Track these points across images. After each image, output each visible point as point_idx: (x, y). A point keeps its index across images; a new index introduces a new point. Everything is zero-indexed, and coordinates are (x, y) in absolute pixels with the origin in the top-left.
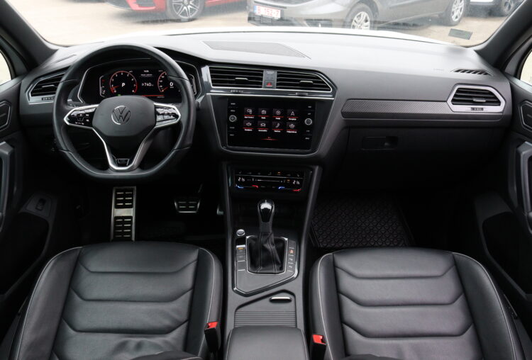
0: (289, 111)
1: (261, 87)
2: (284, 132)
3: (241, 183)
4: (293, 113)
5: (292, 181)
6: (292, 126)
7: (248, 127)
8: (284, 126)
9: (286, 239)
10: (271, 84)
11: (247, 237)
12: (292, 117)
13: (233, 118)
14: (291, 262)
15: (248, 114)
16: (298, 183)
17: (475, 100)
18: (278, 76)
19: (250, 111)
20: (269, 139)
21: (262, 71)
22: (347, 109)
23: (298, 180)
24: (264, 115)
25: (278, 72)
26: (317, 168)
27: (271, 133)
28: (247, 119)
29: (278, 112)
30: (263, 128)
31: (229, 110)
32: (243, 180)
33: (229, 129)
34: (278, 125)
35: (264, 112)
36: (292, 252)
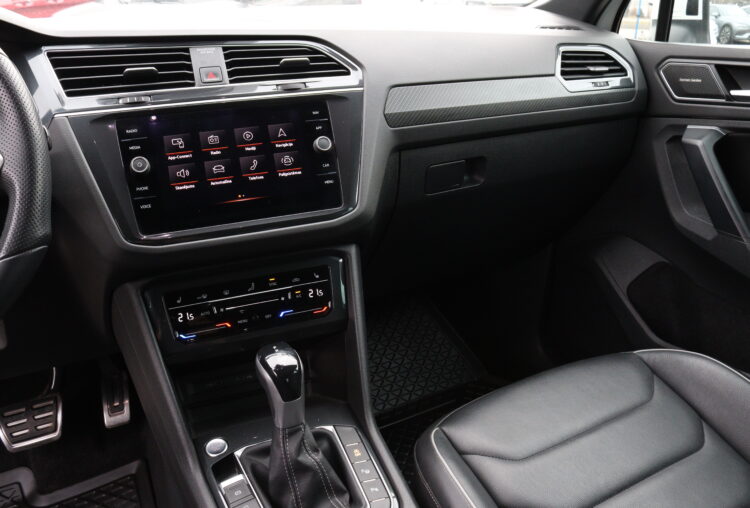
0: (271, 127)
1: (193, 85)
2: (272, 176)
3: (186, 327)
4: (281, 132)
5: (305, 291)
6: (287, 160)
7: (181, 181)
8: (269, 165)
9: (330, 428)
10: (215, 75)
11: (238, 453)
12: (283, 139)
13: (140, 164)
14: (368, 477)
15: (176, 150)
16: (320, 293)
17: (592, 69)
18: (227, 56)
19: (180, 142)
20: (241, 199)
21: (187, 50)
22: (395, 108)
23: (319, 286)
24: (214, 147)
25: (224, 49)
26: (353, 251)
27: (241, 184)
28: (177, 162)
29: (248, 135)
30: (220, 176)
31: (124, 147)
32: (190, 317)
33: (134, 193)
34: (255, 162)
35: (213, 139)
36: (357, 453)
